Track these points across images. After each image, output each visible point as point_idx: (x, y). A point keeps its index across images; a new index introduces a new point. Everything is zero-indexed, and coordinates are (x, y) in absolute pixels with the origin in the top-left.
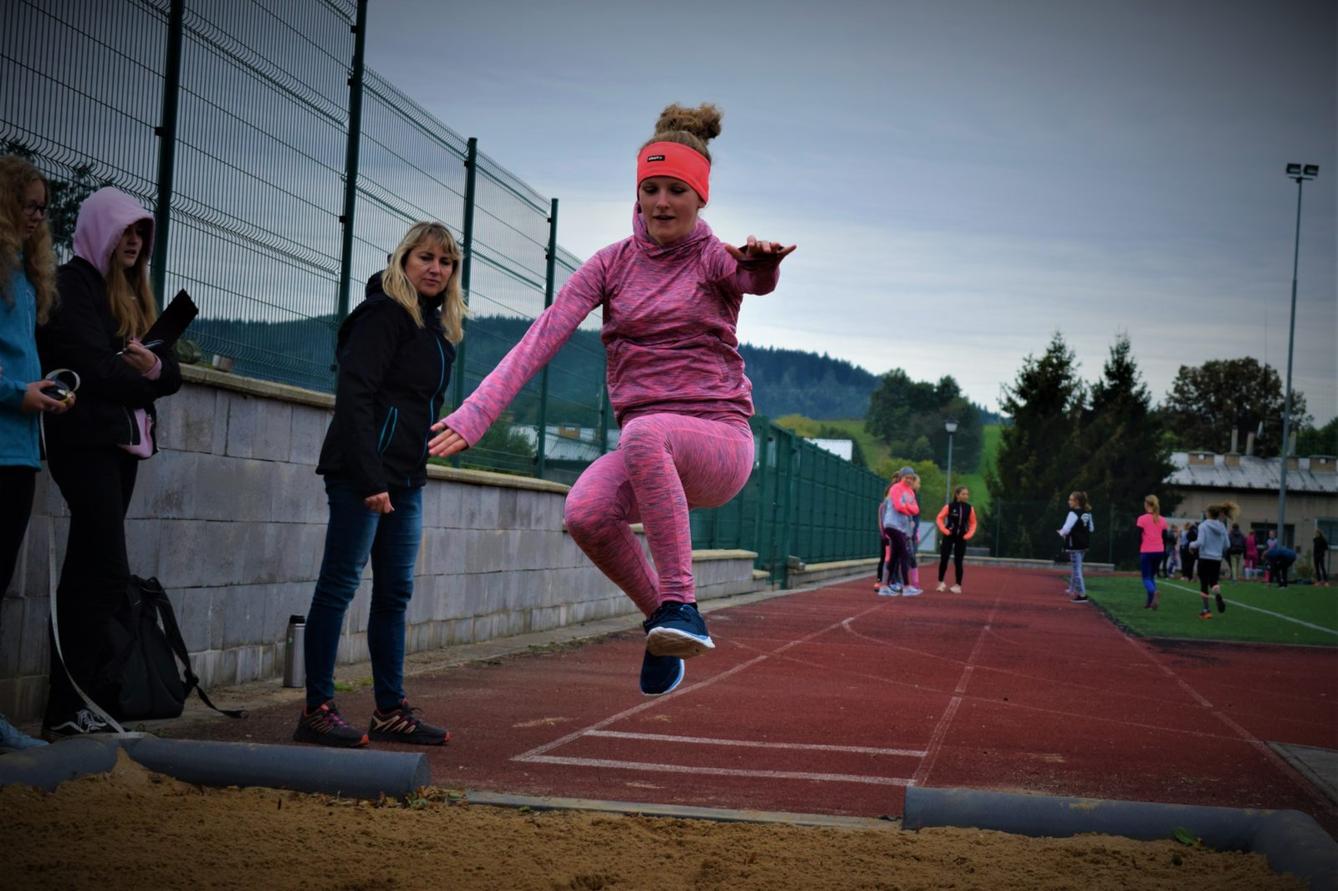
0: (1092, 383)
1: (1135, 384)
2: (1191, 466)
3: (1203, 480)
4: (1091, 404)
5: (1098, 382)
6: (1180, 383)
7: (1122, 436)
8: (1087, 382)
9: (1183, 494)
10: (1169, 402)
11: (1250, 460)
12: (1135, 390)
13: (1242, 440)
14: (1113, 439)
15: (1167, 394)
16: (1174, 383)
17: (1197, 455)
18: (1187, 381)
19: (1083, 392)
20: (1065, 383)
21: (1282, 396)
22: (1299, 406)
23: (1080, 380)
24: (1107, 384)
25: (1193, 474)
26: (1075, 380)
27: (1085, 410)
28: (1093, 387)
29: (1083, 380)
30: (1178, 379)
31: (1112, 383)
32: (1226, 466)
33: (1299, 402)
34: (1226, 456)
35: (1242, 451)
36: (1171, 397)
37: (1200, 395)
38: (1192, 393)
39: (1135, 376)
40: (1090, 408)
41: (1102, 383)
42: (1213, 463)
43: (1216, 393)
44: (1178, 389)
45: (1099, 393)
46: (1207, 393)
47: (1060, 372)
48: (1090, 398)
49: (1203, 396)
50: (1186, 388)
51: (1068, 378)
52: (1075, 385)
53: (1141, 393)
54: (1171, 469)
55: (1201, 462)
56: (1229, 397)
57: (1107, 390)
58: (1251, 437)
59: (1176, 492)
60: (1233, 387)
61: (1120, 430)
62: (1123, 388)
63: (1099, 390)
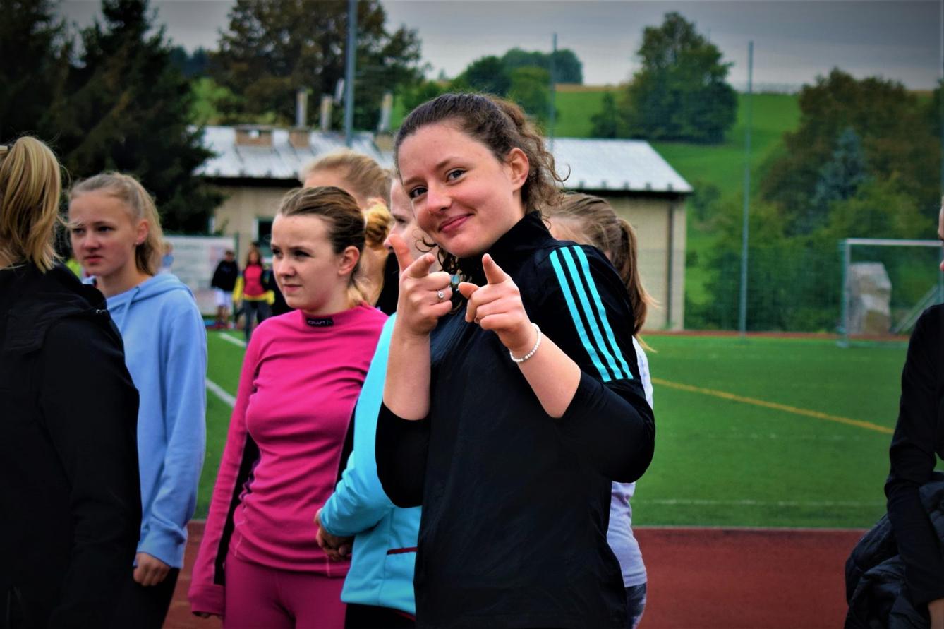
0: (83, 26)
1: (147, 28)
2: (240, 148)
3: (256, 169)
4: (83, 59)
5: (93, 26)
6: (239, 15)
7: (129, 108)
8: (75, 24)
9: (224, 192)
10: (222, 46)
11: (326, 136)
12: (148, 36)
13: (314, 105)
14: (115, 112)
15: (220, 32)
16: (229, 15)
17: (246, 132)
18: (249, 13)
19: (70, 39)
20: (41, 26)
21: (386, 35)
22: (411, 49)
23: (63, 24)
24: (106, 27)
25: (241, 160)
26: (54, 24)
27: (73, 70)
28: (84, 33)
29: (69, 21)
30: (236, 10)
31: (114, 25)
32: (293, 147)
33: (411, 43)
34: (291, 133)
35: (313, 121)
36: (226, 38)
37: (268, 34)
38: (256, 31)
39: (148, 14)
40: (80, 65)
41: (97, 26)
42: (270, 142)
43: (291, 30)
44: (235, 25)
45: (94, 41)
46: (279, 31)
47: (34, 10)
48: (79, 49)
49: (272, 34)
50: (247, 24)
51: (46, 19)
52: (57, 30)
53: (157, 41)
54: (204, 155)
55: (255, 142)
56: (309, 35)
57: (106, 37)
58: (327, 104)
59: (215, 190)
60: (316, 21)
61: (125, 98)
62: (131, 33)
63: (94, 39)
